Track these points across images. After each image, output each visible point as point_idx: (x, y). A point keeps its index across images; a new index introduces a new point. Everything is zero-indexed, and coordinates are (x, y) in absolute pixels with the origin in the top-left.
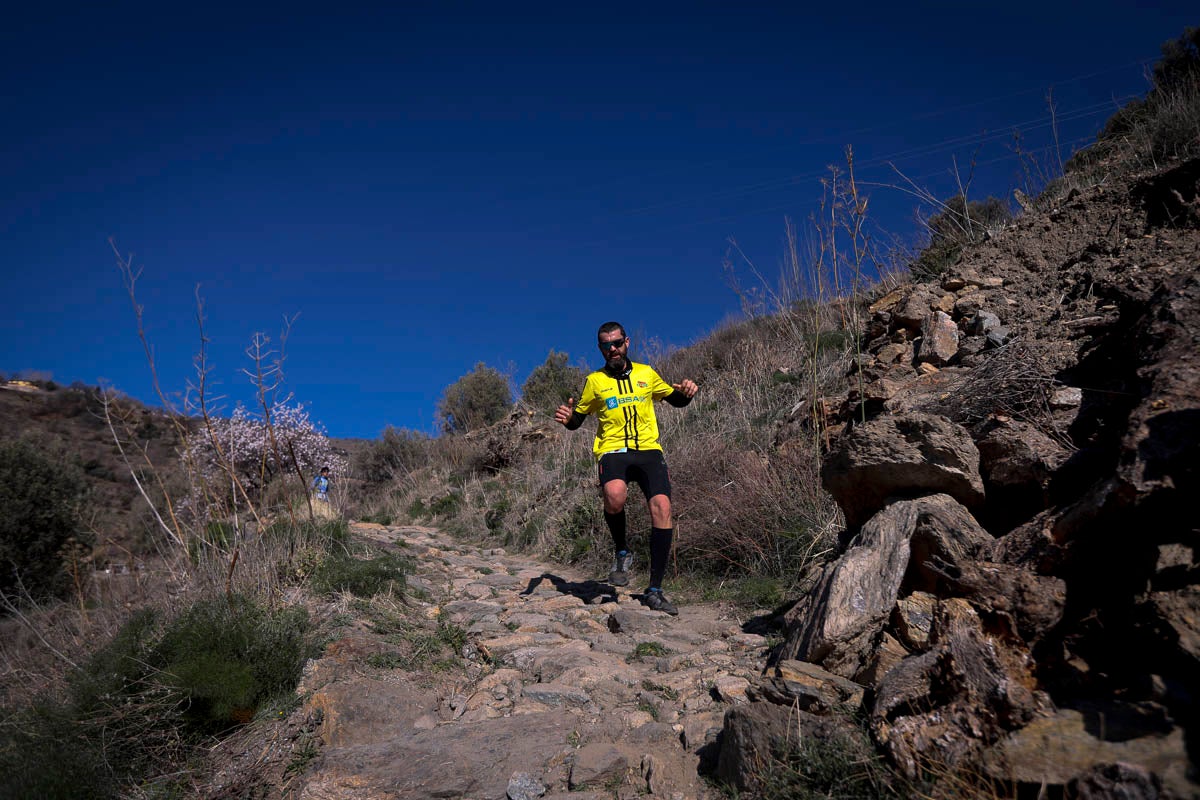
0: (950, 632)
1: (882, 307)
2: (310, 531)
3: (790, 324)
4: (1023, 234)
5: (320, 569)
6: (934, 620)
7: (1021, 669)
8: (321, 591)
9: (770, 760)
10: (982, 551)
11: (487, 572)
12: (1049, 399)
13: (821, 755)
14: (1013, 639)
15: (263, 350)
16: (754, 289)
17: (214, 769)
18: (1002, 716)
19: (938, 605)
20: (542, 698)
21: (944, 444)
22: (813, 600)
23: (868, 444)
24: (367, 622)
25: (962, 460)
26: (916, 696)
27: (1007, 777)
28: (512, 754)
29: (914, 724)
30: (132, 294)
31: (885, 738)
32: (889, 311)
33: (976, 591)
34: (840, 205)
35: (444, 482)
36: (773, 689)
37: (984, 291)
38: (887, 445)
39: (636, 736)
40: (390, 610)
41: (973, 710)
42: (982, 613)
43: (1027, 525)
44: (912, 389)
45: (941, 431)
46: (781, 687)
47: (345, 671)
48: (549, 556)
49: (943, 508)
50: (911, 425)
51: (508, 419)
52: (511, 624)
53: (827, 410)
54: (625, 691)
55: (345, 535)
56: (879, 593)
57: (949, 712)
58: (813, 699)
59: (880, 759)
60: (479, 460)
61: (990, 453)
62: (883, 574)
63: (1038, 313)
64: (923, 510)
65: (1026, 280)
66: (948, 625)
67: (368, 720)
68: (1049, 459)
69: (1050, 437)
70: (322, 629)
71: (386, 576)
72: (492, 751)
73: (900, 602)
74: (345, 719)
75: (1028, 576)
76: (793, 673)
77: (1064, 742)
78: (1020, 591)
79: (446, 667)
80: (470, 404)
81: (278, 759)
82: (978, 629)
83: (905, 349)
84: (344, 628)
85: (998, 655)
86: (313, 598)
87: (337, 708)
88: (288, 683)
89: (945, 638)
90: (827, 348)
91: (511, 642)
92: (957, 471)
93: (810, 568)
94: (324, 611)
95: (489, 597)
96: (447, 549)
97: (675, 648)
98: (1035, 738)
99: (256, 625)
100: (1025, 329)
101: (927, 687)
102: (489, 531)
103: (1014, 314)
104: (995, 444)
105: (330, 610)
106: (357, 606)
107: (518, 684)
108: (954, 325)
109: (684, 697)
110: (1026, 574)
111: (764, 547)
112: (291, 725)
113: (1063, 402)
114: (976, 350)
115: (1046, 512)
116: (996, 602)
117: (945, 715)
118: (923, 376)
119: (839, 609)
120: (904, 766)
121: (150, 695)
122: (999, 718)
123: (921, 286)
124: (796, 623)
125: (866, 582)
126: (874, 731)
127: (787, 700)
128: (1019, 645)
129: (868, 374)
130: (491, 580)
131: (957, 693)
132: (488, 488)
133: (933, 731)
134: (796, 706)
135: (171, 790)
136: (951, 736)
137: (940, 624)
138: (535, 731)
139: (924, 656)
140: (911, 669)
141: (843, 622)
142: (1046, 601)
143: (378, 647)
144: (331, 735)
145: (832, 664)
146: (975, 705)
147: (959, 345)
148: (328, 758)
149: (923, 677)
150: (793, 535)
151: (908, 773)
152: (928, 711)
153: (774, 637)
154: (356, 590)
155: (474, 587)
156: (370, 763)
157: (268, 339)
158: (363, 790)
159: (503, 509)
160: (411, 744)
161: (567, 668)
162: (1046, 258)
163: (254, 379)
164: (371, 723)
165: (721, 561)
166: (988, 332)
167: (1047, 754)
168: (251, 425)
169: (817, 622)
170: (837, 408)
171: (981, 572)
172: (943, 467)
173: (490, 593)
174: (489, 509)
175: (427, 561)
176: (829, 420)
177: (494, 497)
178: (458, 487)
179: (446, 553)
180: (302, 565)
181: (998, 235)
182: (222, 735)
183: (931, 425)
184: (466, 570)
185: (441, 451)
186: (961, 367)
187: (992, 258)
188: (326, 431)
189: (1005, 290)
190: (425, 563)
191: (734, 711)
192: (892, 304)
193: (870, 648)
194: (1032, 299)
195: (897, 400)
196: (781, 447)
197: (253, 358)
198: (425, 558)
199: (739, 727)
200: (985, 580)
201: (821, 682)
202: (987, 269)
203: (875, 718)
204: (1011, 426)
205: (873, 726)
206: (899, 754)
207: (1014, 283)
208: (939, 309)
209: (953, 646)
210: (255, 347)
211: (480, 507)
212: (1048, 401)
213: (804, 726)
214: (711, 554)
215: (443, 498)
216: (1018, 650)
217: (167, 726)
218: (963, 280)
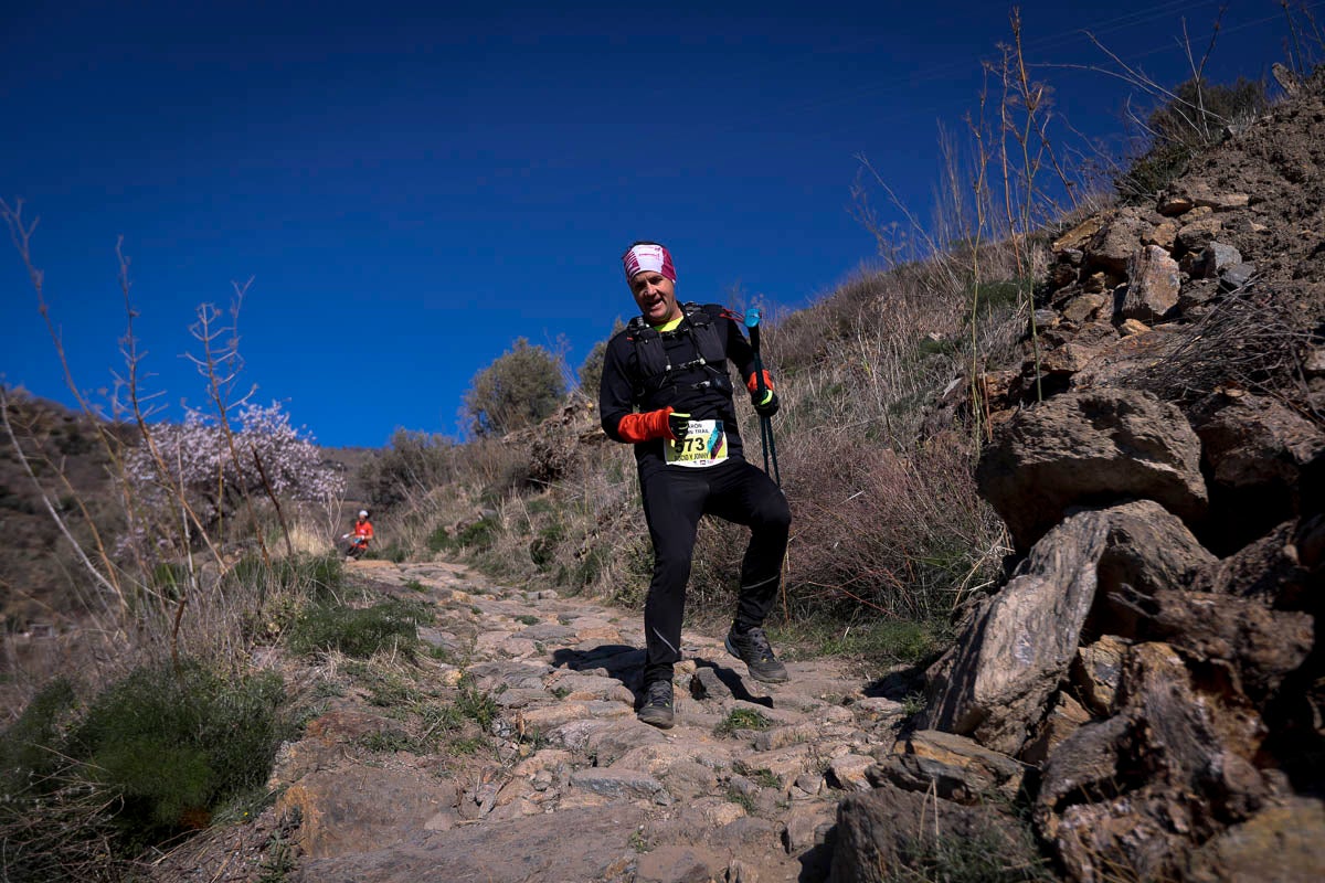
0: (1144, 690)
1: (1071, 243)
2: (285, 573)
3: (946, 273)
4: (1282, 128)
5: (299, 622)
6: (1123, 673)
7: (1246, 740)
8: (300, 651)
9: (897, 865)
10: (1198, 578)
11: (531, 621)
12: (1303, 362)
13: (965, 858)
14: (1235, 698)
16: (894, 225)
18: (1216, 803)
19: (1128, 653)
20: (596, 787)
21: (1147, 430)
22: (962, 649)
23: (1040, 434)
24: (362, 691)
25: (1174, 452)
26: (1097, 777)
28: (555, 862)
29: (1092, 816)
30: (26, 255)
31: (1053, 835)
32: (1082, 248)
33: (1183, 631)
34: (1014, 99)
35: (474, 502)
36: (903, 769)
37: (1220, 214)
38: (1067, 434)
39: (721, 834)
40: (395, 675)
41: (1175, 795)
42: (1190, 663)
43: (1264, 541)
44: (1111, 357)
45: (1143, 412)
46: (913, 767)
47: (332, 756)
48: (616, 599)
49: (1147, 520)
50: (1100, 406)
51: (560, 416)
52: (560, 688)
53: (993, 389)
54: (709, 777)
55: (335, 579)
56: (1052, 639)
57: (1143, 799)
58: (958, 783)
59: (1046, 865)
60: (522, 470)
61: (1215, 442)
62: (1059, 612)
63: (1298, 241)
64: (1119, 523)
65: (1282, 195)
66: (1141, 680)
68: (1300, 447)
69: (1304, 416)
70: (302, 701)
71: (389, 629)
72: (527, 859)
73: (1083, 651)
74: (332, 820)
75: (1258, 610)
76: (930, 748)
77: (1307, 840)
78: (1246, 631)
79: (469, 749)
80: (510, 396)
81: (242, 875)
82: (1184, 684)
83: (1102, 300)
84: (330, 699)
85: (1212, 719)
86: (290, 660)
87: (320, 806)
88: (257, 774)
89: (1137, 695)
90: (995, 304)
91: (557, 714)
92: (1167, 468)
94: (306, 677)
95: (533, 656)
96: (478, 593)
97: (780, 719)
98: (1264, 835)
99: (212, 698)
100: (1277, 267)
101: (1112, 764)
102: (535, 567)
103: (1262, 245)
104: (1223, 428)
105: (313, 676)
106: (349, 670)
107: (567, 770)
108: (1174, 264)
109: (789, 783)
110: (1257, 607)
111: (905, 579)
112: (259, 830)
114: (1203, 298)
115: (1285, 524)
116: (1211, 648)
117: (1134, 801)
118: (1127, 337)
119: (995, 661)
120: (1077, 872)
121: (67, 795)
122: (1213, 807)
123: (1127, 210)
124: (940, 681)
125: (1034, 624)
126: (1038, 825)
127: (920, 784)
128: (1244, 706)
129: (1049, 337)
130: (536, 633)
131: (1152, 773)
132: (534, 509)
133: (1118, 824)
134: (932, 793)
136: (1145, 832)
137: (1131, 675)
138: (587, 832)
139: (1108, 722)
140: (1089, 740)
141: (1001, 678)
142: (1284, 645)
143: (376, 723)
144: (312, 842)
145: (987, 736)
146: (1178, 789)
147: (1180, 292)
148: (307, 872)
149: (1106, 751)
150: (944, 563)
152: (1113, 796)
153: (915, 701)
154: (347, 648)
155: (513, 642)
156: (364, 878)
157: (217, 312)
159: (554, 536)
160: (421, 852)
161: (632, 747)
162: (1315, 161)
163: (202, 367)
164: (366, 824)
165: (846, 600)
166: (1222, 272)
167: (1281, 857)
168: (212, 431)
169: (965, 678)
170: (1005, 387)
171: (1190, 605)
172: (1146, 463)
173: (534, 650)
174: (536, 538)
175: (449, 609)
176: (995, 403)
177: (542, 520)
178: (495, 509)
179: (474, 598)
180: (275, 617)
181: (1243, 131)
182: (165, 846)
183: (1130, 403)
184: (503, 619)
185: (470, 461)
186: (1182, 323)
187: (1233, 166)
188: (314, 438)
189: (1250, 210)
190: (447, 612)
191: (851, 800)
192: (1085, 238)
193: (1040, 714)
194: (1290, 222)
195: (1090, 372)
196: (928, 442)
197: (200, 338)
198: (448, 604)
199: (855, 822)
200: (1195, 617)
201: (969, 759)
202: (1225, 182)
203: (1040, 807)
204: (1247, 402)
205: (1037, 819)
206: (1071, 855)
207: (1265, 200)
208: (1153, 242)
209: (1148, 708)
210: (202, 324)
211: (523, 534)
212: (1302, 366)
213: (943, 820)
214: (833, 590)
215: (475, 522)
216: (1241, 713)
217: (92, 836)
218: (1189, 200)
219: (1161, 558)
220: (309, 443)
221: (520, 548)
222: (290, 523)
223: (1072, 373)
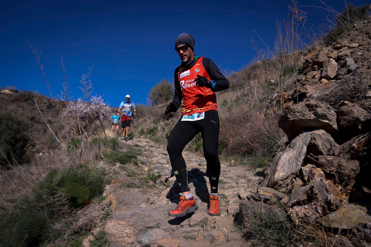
0: (314, 179)
1: (309, 57)
2: (105, 142)
3: (277, 62)
4: (369, 25)
5: (109, 155)
6: (309, 175)
7: (338, 192)
8: (109, 163)
9: (253, 219)
10: (332, 151)
11: (166, 155)
12: (365, 94)
13: (269, 218)
14: (336, 182)
15: (86, 80)
16: (262, 50)
17: (79, 218)
18: (329, 207)
19: (311, 170)
21: (322, 112)
22: (272, 167)
23: (295, 112)
24: (125, 173)
25: (329, 118)
26: (302, 200)
27: (329, 226)
29: (299, 209)
30: (39, 62)
31: (290, 213)
32: (312, 59)
33: (324, 165)
34: (296, 16)
35: (151, 123)
36: (255, 196)
37: (350, 49)
38: (301, 112)
40: (132, 169)
41: (319, 204)
42: (325, 173)
43: (349, 142)
45: (321, 107)
46: (258, 196)
47: (118, 189)
49: (321, 135)
50: (310, 105)
53: (286, 97)
55: (117, 143)
56: (294, 165)
57: (312, 205)
58: (269, 200)
59: (287, 220)
60: (163, 115)
61: (340, 114)
62: (297, 158)
63: (370, 58)
64: (314, 136)
65: (368, 44)
66: (314, 177)
67: (126, 204)
68: (361, 117)
69: (364, 109)
70: (110, 175)
71: (131, 157)
73: (302, 168)
74: (118, 203)
75: (343, 162)
76: (262, 191)
77: (350, 215)
78: (340, 166)
79: (150, 187)
80: (160, 95)
81: (98, 216)
82: (324, 177)
83: (317, 74)
84: (117, 175)
85: (330, 187)
86: (107, 165)
87: (116, 200)
88: (100, 192)
89: (312, 181)
90: (288, 72)
91: (172, 179)
92: (327, 121)
93: (276, 154)
94: (111, 169)
95: (166, 164)
96: (152, 147)
97: (228, 182)
98: (341, 214)
99: (89, 174)
100: (364, 65)
101: (306, 197)
103: (361, 59)
104: (343, 112)
105: (113, 169)
106: (121, 168)
108: (336, 63)
109: (229, 198)
110: (342, 160)
111: (261, 146)
112: (102, 206)
113: (370, 95)
114: (343, 73)
115: (355, 138)
116: (331, 169)
117: (310, 206)
118: (322, 84)
119: (280, 170)
120: (294, 222)
121: (58, 196)
123: (324, 48)
124: (267, 174)
125: (290, 161)
126: (287, 210)
127: (259, 200)
128: (338, 183)
129: (302, 83)
130: (167, 158)
131: (315, 199)
132: (166, 125)
133: (306, 211)
134: (262, 202)
135: (66, 224)
136: (311, 213)
137: (312, 175)
139: (305, 187)
140: (300, 191)
141: (281, 174)
142: (349, 169)
143: (128, 181)
144: (114, 209)
145: (277, 188)
147: (337, 72)
148: (113, 216)
149: (304, 193)
150: (271, 143)
151: (296, 224)
152: (305, 205)
153: (261, 178)
154: (121, 162)
155: (161, 160)
156: (127, 218)
157: (87, 77)
158: (124, 226)
160: (140, 212)
163: (84, 90)
165: (246, 151)
166: (349, 66)
167: (344, 219)
168: (84, 104)
169: (273, 174)
170: (289, 96)
171: (326, 159)
172: (322, 120)
173: (166, 162)
174: (167, 132)
175: (145, 151)
176: (286, 101)
177: (168, 128)
178: (156, 125)
179: (152, 148)
180: (103, 154)
181: (358, 26)
182: (81, 208)
183: (318, 105)
184: (159, 154)
185: (150, 111)
186: (337, 80)
187: (355, 35)
188: (110, 105)
189: (359, 48)
190: (144, 152)
191: (243, 203)
192: (313, 56)
193: (291, 183)
194: (368, 51)
195: (311, 93)
196: (268, 110)
197: (83, 83)
198: (145, 150)
199: (243, 208)
200: (327, 162)
201: (271, 194)
202: (352, 40)
203: (287, 206)
204: (349, 105)
205: (287, 209)
206: (293, 218)
207: (363, 45)
208: (331, 57)
209: (315, 184)
210: (83, 80)
211: (164, 132)
212: (364, 95)
213: (264, 208)
214: (243, 149)
215: (151, 128)
216: (337, 185)
217: (64, 205)
218: (342, 45)
219: (324, 145)
220: (109, 106)
221: (163, 135)
222: (105, 128)
223: (306, 93)
